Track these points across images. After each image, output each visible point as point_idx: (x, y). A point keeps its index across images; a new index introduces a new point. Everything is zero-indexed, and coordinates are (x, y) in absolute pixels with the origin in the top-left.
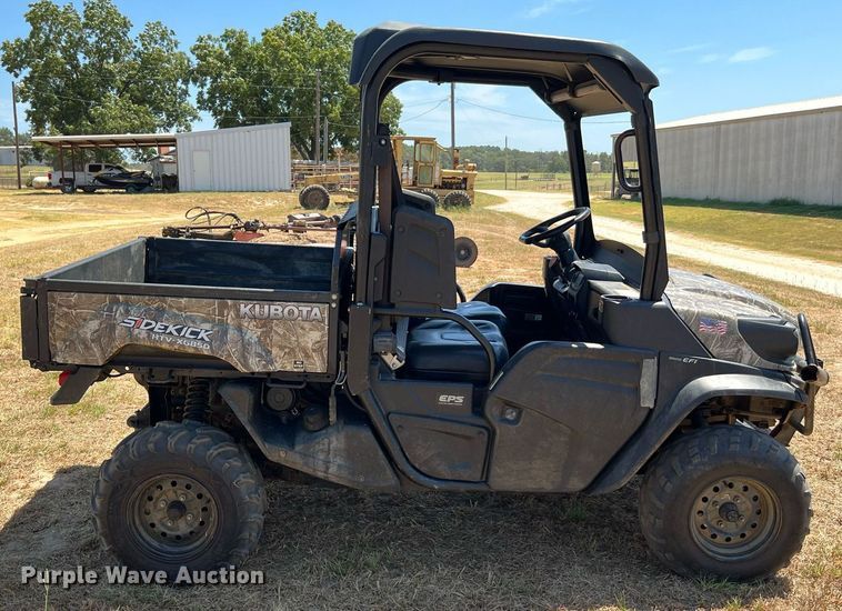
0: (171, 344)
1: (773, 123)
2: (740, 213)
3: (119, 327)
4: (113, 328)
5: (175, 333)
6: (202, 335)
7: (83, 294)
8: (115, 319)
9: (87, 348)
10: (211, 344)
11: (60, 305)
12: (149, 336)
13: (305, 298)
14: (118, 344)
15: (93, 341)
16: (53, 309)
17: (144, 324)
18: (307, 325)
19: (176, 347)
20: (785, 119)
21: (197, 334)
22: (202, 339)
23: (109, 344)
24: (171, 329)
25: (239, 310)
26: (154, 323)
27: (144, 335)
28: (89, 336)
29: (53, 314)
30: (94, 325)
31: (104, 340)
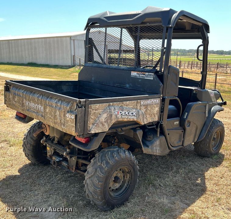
0: (127, 118)
1: (25, 41)
2: (20, 67)
3: (113, 115)
4: (111, 115)
5: (128, 114)
6: (134, 114)
7: (100, 104)
8: (112, 112)
9: (103, 125)
10: (136, 117)
11: (93, 110)
12: (122, 117)
13: (155, 97)
14: (113, 122)
15: (105, 122)
16: (91, 111)
17: (120, 113)
18: (155, 106)
19: (128, 119)
20: (29, 40)
21: (132, 113)
22: (134, 115)
23: (110, 122)
24: (127, 113)
25: (141, 104)
26: (122, 111)
27: (120, 117)
28: (103, 120)
29: (91, 114)
30: (105, 116)
31: (109, 121)
